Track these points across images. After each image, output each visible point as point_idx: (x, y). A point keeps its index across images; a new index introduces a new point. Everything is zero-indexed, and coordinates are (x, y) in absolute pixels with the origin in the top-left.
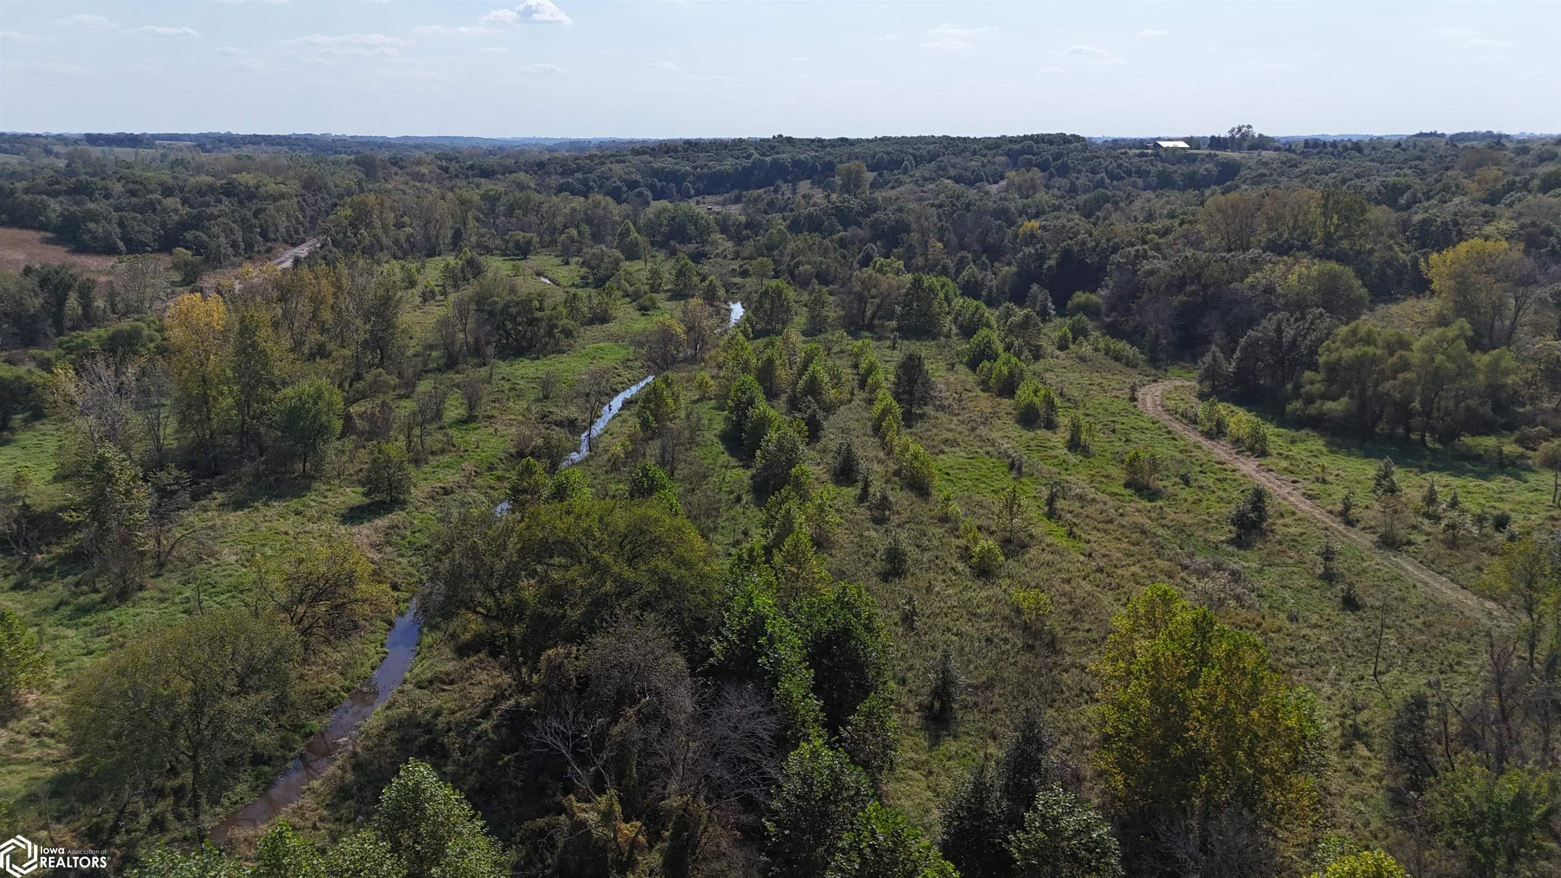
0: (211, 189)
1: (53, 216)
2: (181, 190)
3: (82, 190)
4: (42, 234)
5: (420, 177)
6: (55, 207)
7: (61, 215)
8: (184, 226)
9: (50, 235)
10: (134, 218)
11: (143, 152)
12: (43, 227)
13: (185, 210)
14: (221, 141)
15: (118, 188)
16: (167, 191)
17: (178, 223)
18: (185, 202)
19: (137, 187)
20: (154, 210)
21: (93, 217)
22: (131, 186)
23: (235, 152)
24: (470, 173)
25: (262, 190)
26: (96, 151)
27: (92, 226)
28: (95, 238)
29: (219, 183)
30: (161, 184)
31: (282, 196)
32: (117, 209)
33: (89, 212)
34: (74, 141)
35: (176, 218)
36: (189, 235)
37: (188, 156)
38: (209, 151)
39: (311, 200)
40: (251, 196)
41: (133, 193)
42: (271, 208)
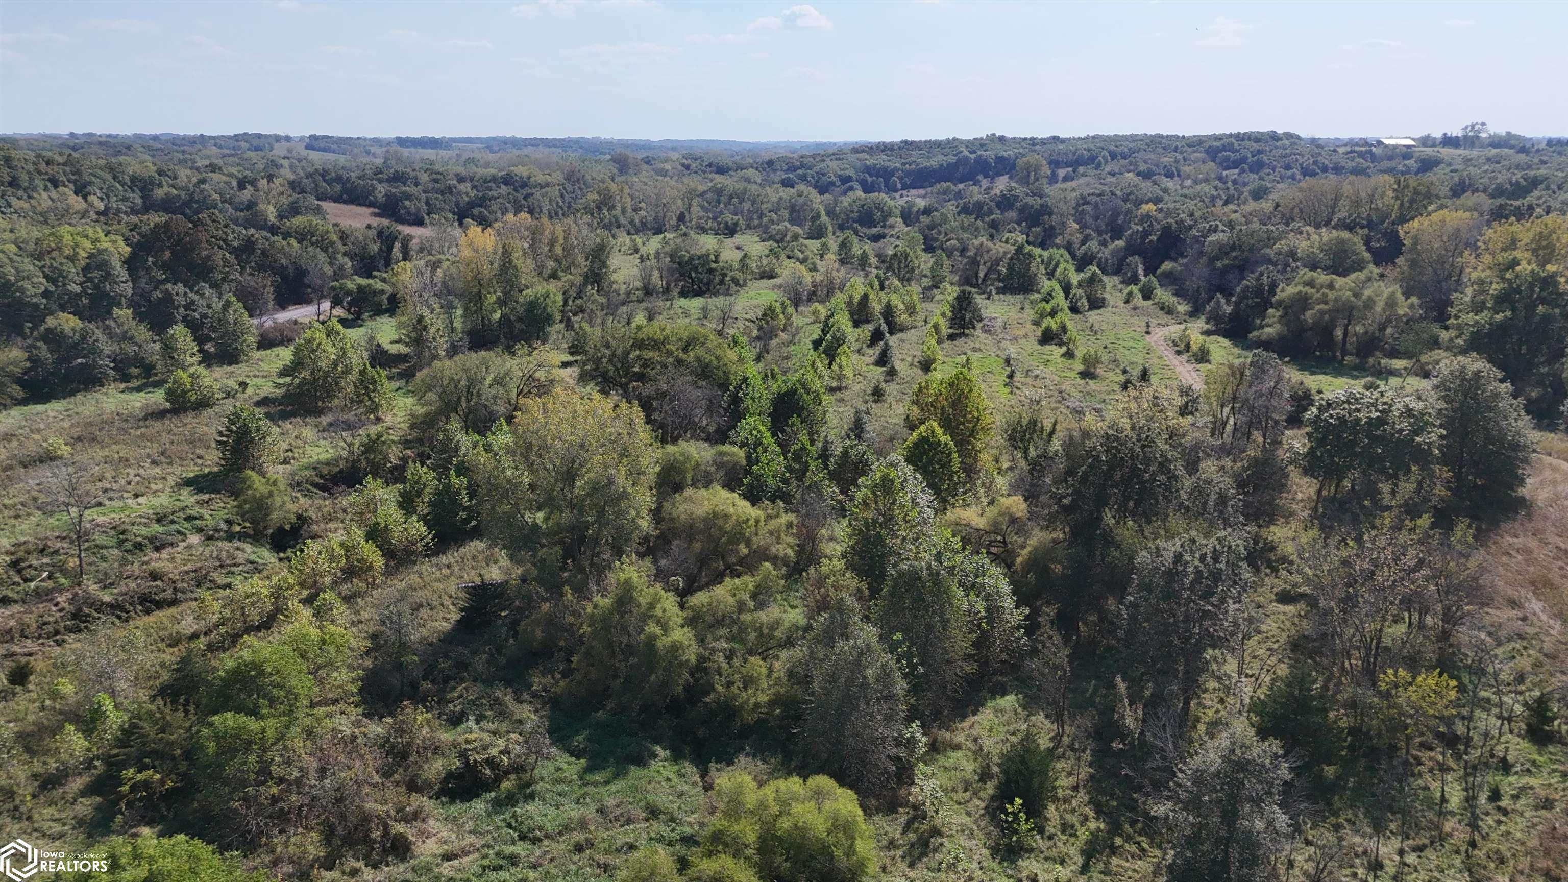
0: (494, 179)
1: (380, 196)
2: (471, 180)
3: (398, 178)
4: (372, 210)
5: (664, 173)
6: (381, 190)
7: (386, 195)
8: (472, 205)
9: (376, 210)
10: (436, 199)
11: (443, 153)
12: (371, 205)
13: (473, 193)
14: (506, 144)
15: (424, 178)
16: (461, 179)
17: (468, 203)
18: (474, 187)
19: (439, 177)
20: (451, 193)
21: (409, 197)
22: (434, 176)
23: (517, 152)
24: (708, 169)
25: (532, 179)
26: (406, 152)
27: (407, 203)
28: (409, 213)
29: (500, 174)
30: (457, 175)
31: (547, 185)
32: (425, 192)
33: (404, 193)
34: (389, 143)
35: (467, 199)
36: (476, 211)
37: (477, 156)
38: (495, 152)
39: (570, 189)
40: (524, 185)
41: (436, 181)
42: (538, 195)
